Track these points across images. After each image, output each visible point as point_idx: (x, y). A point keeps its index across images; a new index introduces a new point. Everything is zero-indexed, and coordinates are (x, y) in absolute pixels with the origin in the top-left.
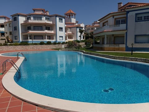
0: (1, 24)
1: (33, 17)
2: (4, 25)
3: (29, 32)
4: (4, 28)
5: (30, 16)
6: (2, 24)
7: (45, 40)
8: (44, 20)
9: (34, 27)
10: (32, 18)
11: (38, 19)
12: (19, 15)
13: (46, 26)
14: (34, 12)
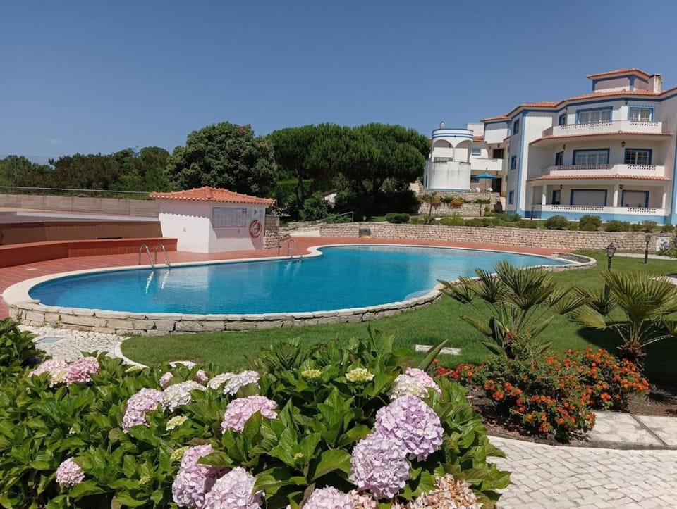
0: (496, 147)
1: (578, 112)
2: (503, 150)
3: (549, 173)
4: (500, 161)
5: (565, 110)
6: (499, 145)
7: (606, 210)
8: (622, 122)
9: (575, 152)
10: (571, 118)
11: (595, 121)
12: (525, 112)
13: (627, 146)
14: (594, 89)
